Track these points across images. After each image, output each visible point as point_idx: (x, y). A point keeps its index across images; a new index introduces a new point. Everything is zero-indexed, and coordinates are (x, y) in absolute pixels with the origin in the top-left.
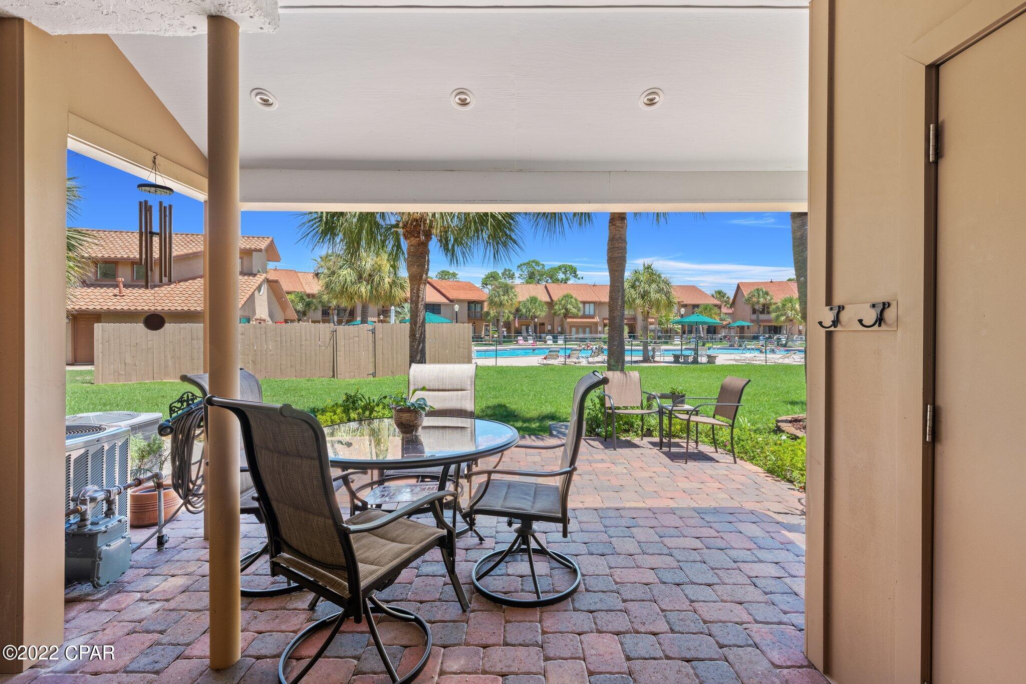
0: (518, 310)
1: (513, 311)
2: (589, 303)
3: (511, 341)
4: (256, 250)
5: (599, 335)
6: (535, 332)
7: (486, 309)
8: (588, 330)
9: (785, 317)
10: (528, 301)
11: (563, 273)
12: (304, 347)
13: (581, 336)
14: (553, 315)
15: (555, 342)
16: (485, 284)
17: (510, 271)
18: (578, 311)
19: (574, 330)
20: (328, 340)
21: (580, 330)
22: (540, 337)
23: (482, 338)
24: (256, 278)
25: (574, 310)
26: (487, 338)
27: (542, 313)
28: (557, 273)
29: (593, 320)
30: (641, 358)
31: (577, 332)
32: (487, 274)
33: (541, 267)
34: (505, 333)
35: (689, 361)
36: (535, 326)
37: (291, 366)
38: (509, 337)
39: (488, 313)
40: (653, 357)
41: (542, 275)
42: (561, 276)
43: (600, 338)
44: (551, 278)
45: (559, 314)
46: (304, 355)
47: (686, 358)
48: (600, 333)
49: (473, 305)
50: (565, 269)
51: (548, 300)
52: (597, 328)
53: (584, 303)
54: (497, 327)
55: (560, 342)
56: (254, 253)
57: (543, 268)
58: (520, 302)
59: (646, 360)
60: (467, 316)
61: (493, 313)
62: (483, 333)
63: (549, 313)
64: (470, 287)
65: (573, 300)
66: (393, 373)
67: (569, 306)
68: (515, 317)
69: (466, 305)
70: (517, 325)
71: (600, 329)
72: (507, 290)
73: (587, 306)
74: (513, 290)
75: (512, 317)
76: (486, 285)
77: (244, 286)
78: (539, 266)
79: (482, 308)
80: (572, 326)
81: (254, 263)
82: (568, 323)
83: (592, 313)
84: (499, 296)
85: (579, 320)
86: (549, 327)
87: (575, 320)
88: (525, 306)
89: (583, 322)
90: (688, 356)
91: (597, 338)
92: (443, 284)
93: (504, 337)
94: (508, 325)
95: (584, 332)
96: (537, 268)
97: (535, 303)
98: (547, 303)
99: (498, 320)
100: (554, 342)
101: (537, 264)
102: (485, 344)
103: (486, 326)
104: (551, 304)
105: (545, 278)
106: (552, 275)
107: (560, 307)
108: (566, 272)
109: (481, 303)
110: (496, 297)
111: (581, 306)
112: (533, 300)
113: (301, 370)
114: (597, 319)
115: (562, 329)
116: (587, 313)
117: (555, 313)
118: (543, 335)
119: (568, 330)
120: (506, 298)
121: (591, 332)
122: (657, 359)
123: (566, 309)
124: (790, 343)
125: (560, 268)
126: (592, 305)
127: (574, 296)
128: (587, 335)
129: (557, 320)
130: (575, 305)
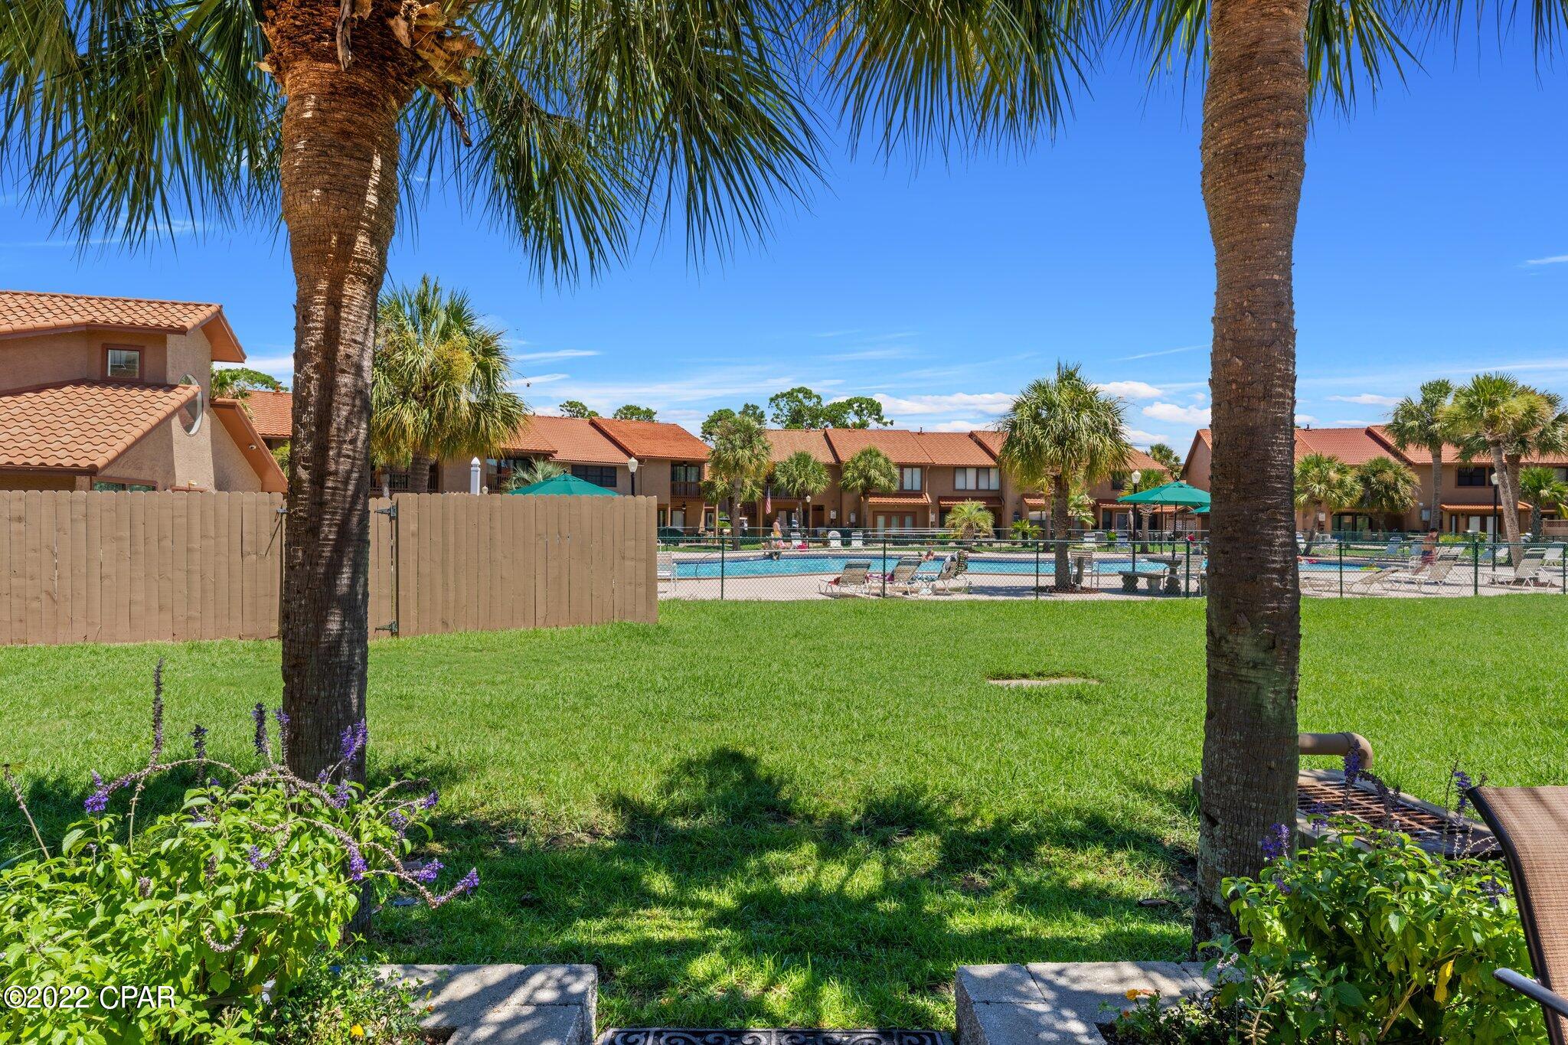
0: (771, 479)
1: (761, 480)
2: (912, 466)
3: (758, 542)
4: (172, 330)
5: (931, 531)
6: (805, 523)
7: (707, 476)
8: (908, 520)
9: (1306, 496)
10: (791, 461)
11: (856, 413)
12: (197, 556)
13: (894, 531)
14: (838, 490)
15: (846, 543)
16: (707, 431)
17: (755, 408)
18: (890, 481)
19: (881, 520)
20: (266, 538)
21: (895, 520)
22: (815, 534)
23: (699, 535)
24: (171, 394)
25: (883, 481)
26: (710, 535)
27: (818, 486)
28: (845, 412)
29: (920, 501)
30: (1051, 581)
31: (888, 524)
32: (712, 414)
33: (815, 400)
34: (746, 525)
35: (1161, 588)
36: (805, 512)
37: (161, 608)
38: (753, 533)
39: (711, 486)
40: (1079, 578)
41: (817, 417)
42: (852, 419)
43: (934, 537)
44: (833, 422)
45: (853, 489)
46: (197, 577)
47: (1154, 582)
48: (933, 526)
49: (681, 470)
50: (860, 406)
51: (831, 460)
52: (927, 518)
53: (902, 466)
54: (730, 512)
55: (857, 544)
56: (172, 339)
57: (819, 403)
58: (775, 465)
59: (1065, 584)
60: (669, 490)
61: (721, 485)
62: (702, 524)
63: (834, 484)
64: (677, 433)
65: (881, 461)
66: (445, 624)
67: (873, 473)
68: (765, 494)
69: (668, 469)
70: (769, 511)
71: (932, 518)
72: (750, 437)
73: (907, 472)
74: (762, 438)
75: (758, 492)
76: (711, 434)
77: (138, 410)
78: (810, 398)
79: (700, 475)
80: (878, 511)
81: (169, 360)
82: (872, 506)
83: (917, 486)
84: (734, 449)
85: (891, 500)
86: (833, 515)
87: (884, 500)
88: (785, 471)
89: (899, 505)
90: (1159, 577)
91: (929, 536)
92: (623, 428)
93: (744, 533)
94: (751, 510)
95: (902, 524)
96: (806, 402)
97: (806, 467)
98: (828, 466)
99: (731, 500)
100: (843, 544)
101: (808, 394)
102: (706, 547)
103: (707, 511)
104: (836, 469)
105: (822, 423)
106: (835, 415)
107: (856, 475)
108: (862, 411)
109: (698, 464)
110: (726, 450)
111: (896, 471)
112: (802, 459)
113: (189, 618)
114: (927, 499)
115: (858, 517)
116: (907, 486)
117: (845, 487)
118: (821, 530)
119: (870, 520)
120: (747, 453)
121: (914, 525)
122: (1086, 582)
123: (868, 479)
124: (1314, 549)
125: (850, 403)
126: (917, 471)
127: (883, 452)
128: (908, 531)
129: (848, 500)
130: (885, 471)
